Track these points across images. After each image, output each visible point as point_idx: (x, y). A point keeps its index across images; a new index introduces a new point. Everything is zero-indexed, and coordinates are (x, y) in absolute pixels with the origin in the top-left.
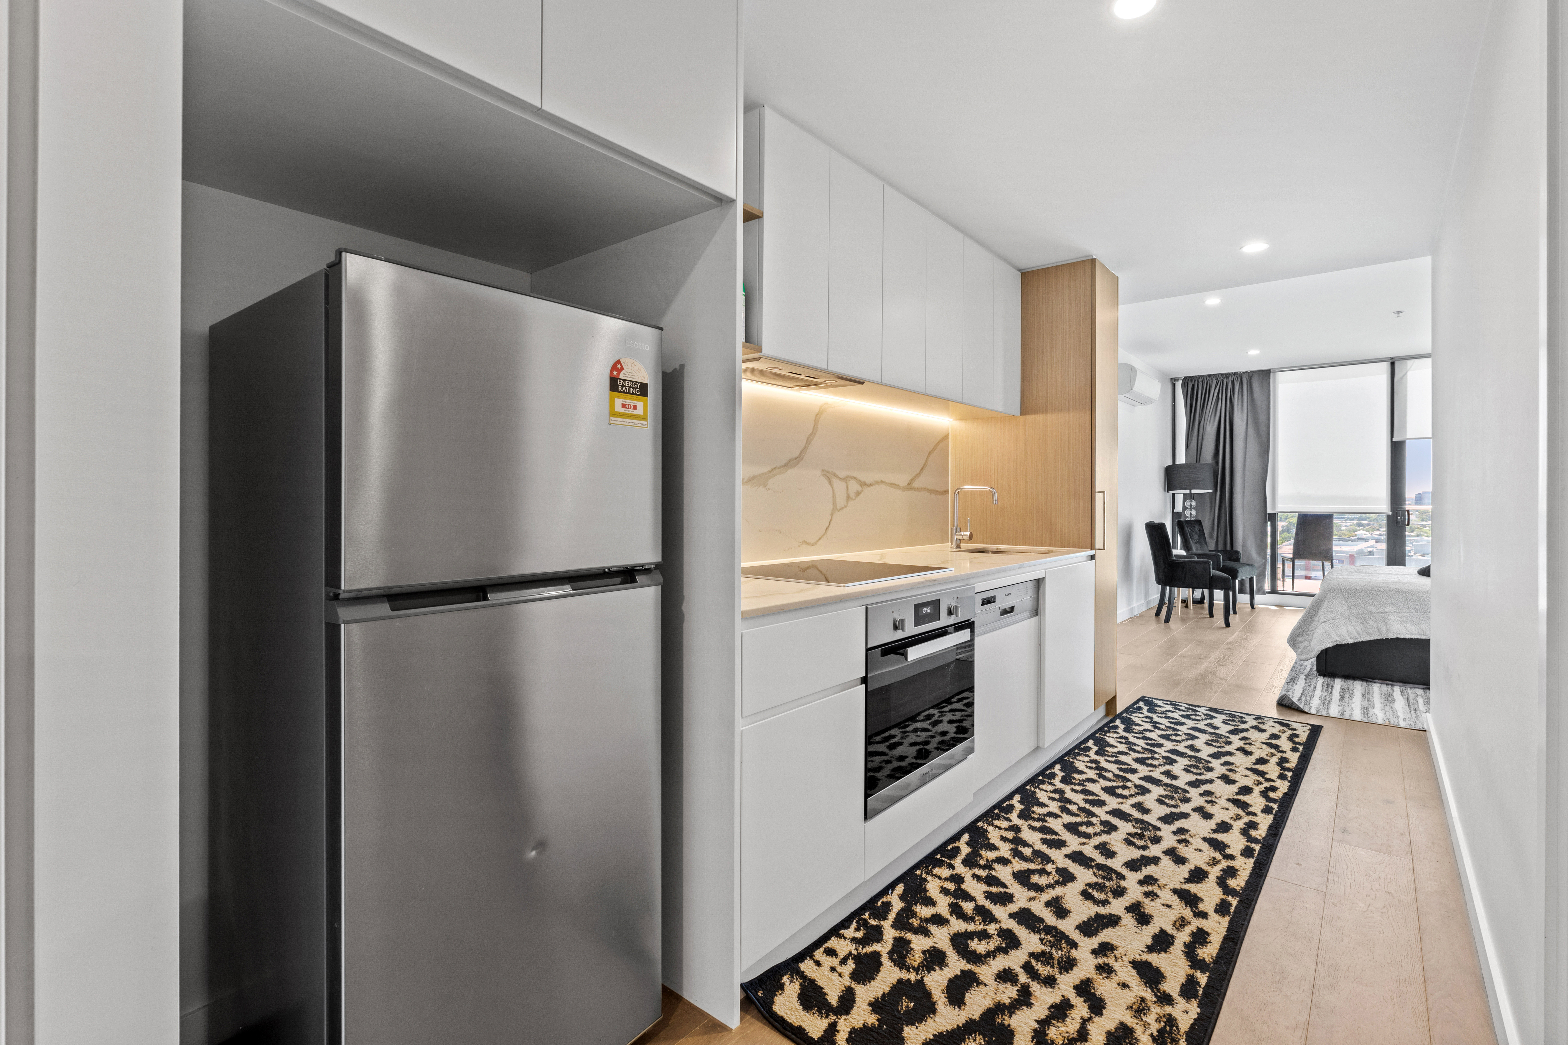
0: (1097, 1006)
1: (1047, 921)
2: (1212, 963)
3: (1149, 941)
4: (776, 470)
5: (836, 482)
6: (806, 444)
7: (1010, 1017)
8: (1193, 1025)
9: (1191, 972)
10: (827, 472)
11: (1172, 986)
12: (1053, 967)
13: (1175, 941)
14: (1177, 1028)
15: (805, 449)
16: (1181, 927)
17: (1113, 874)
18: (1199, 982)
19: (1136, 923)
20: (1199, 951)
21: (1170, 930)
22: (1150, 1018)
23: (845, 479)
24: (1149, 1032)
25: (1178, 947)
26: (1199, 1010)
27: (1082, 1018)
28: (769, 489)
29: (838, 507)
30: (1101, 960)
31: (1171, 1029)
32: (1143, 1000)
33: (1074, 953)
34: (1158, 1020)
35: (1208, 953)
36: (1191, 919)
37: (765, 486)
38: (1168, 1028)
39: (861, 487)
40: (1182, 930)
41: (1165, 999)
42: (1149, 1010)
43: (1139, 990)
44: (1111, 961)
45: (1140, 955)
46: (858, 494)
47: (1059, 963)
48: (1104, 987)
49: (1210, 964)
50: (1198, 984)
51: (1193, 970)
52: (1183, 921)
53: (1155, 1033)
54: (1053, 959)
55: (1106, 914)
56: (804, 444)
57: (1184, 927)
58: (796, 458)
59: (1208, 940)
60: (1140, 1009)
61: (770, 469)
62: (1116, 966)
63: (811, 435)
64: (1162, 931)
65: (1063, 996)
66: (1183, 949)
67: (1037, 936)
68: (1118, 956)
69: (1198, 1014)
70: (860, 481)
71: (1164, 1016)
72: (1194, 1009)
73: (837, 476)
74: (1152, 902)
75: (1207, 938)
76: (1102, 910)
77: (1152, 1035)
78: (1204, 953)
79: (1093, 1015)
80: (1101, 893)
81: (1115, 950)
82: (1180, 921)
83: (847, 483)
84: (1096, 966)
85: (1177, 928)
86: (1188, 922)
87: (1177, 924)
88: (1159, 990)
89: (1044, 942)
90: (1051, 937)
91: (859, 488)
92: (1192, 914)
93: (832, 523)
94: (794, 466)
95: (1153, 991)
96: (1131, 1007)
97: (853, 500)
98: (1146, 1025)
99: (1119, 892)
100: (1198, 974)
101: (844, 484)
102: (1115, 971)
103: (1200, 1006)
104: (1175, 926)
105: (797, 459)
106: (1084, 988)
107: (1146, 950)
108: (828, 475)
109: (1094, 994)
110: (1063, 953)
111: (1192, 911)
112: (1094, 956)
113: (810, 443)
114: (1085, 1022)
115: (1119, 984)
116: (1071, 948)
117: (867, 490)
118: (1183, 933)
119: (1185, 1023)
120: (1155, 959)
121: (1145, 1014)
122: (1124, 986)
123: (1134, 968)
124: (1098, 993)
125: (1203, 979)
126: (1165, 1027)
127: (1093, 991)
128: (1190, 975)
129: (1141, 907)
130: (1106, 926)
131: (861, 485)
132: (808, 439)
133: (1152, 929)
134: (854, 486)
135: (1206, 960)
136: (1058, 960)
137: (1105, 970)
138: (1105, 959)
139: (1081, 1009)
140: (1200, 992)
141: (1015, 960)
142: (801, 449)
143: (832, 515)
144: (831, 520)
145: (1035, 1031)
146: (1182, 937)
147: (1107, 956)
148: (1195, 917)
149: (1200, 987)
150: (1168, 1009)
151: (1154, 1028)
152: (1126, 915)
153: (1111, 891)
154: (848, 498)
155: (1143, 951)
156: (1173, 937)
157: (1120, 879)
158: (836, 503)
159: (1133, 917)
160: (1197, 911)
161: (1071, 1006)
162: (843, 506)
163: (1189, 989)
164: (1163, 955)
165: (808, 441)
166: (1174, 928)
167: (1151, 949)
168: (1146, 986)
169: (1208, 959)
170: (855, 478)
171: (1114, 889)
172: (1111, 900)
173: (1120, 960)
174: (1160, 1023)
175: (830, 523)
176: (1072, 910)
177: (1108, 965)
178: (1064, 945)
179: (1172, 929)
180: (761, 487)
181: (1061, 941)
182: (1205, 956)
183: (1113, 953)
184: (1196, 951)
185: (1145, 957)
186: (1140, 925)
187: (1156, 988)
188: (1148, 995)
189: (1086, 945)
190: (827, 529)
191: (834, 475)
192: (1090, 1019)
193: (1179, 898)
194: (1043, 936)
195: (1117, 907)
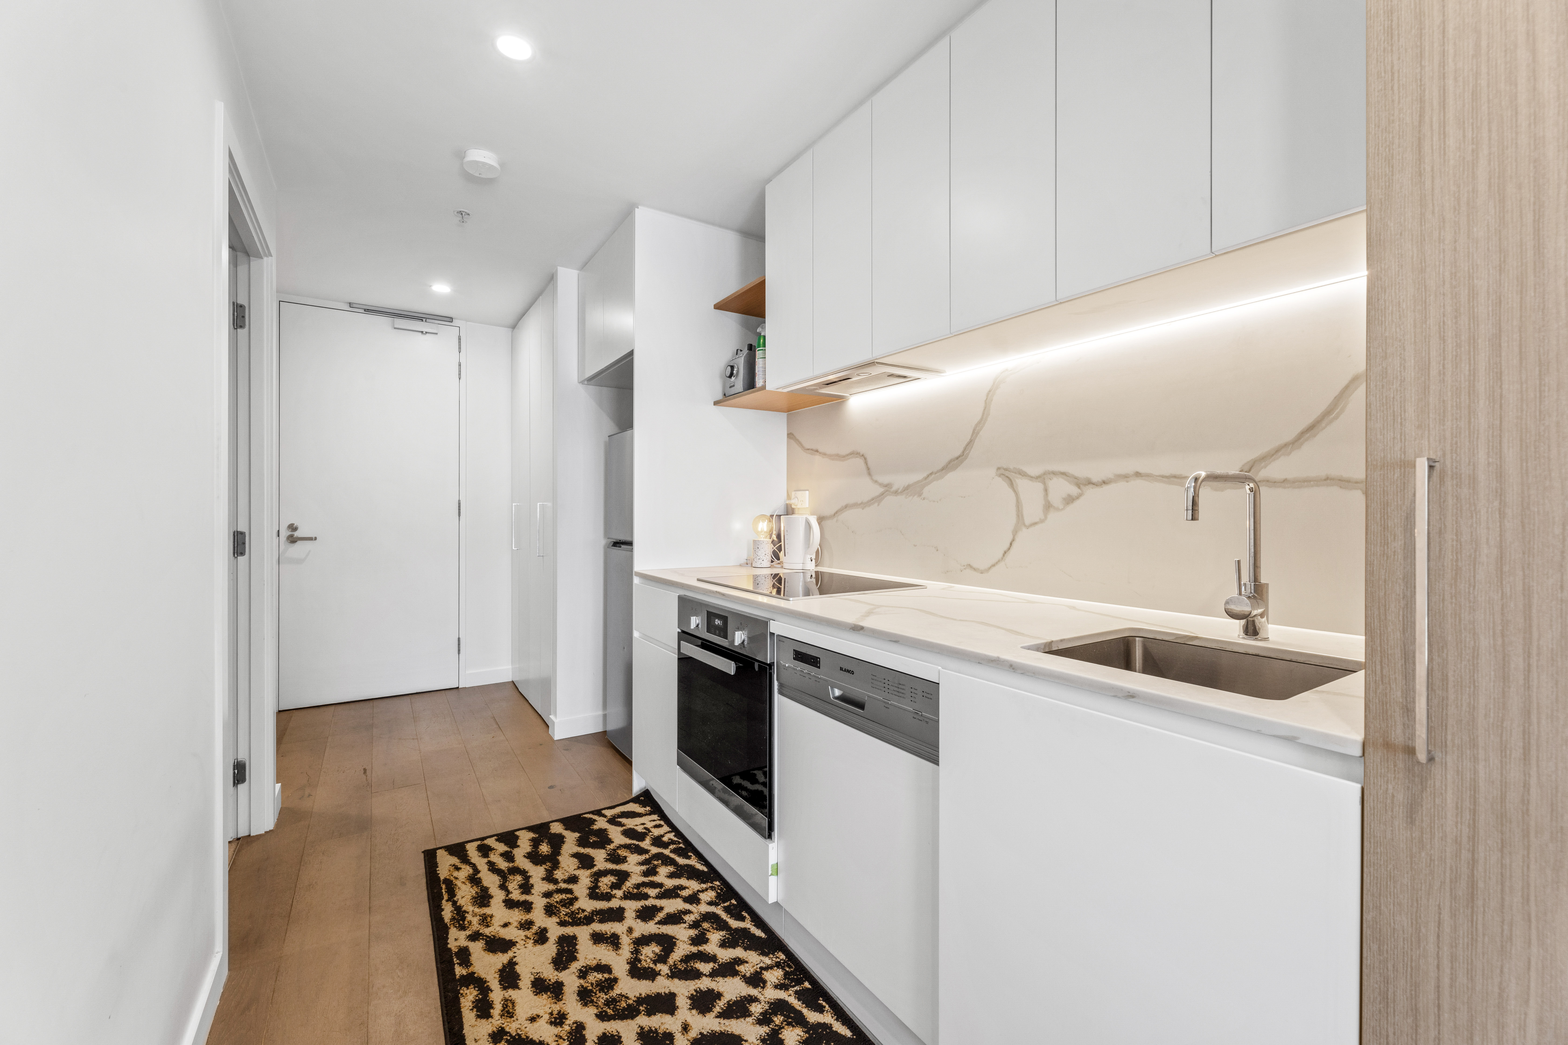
0: (510, 904)
1: (597, 924)
2: (459, 990)
3: (518, 968)
4: (933, 476)
5: (1022, 484)
6: (972, 435)
7: (545, 869)
8: (448, 934)
9: (471, 969)
10: (1006, 470)
11: (477, 949)
12: (557, 902)
13: (499, 986)
14: (456, 927)
15: (970, 443)
16: (506, 1005)
17: (612, 1013)
18: (460, 966)
19: (542, 977)
20: (475, 993)
21: (512, 993)
22: (475, 921)
23: (1041, 478)
24: (471, 913)
25: (494, 983)
26: (449, 946)
27: (512, 893)
28: (924, 499)
29: (1027, 522)
30: (535, 929)
31: (459, 924)
32: (488, 926)
33: (555, 919)
34: (470, 923)
35: (468, 997)
36: (503, 1022)
37: (920, 495)
38: (461, 922)
39: (1079, 488)
40: (502, 1003)
41: (475, 937)
42: (480, 924)
43: (494, 929)
44: (529, 933)
45: (515, 953)
46: (1070, 500)
47: (556, 907)
48: (516, 916)
49: (461, 988)
50: (460, 964)
51: (470, 972)
52: (508, 1012)
53: (466, 915)
54: (562, 906)
55: (570, 965)
56: (969, 437)
57: (503, 1006)
58: (957, 458)
59: (475, 1010)
60: (485, 920)
61: (925, 475)
62: (522, 933)
63: (979, 423)
64: (516, 987)
65: (533, 894)
66: (488, 984)
67: (589, 910)
68: (528, 940)
69: (448, 944)
70: (1076, 478)
71: (468, 927)
72: (453, 945)
73: (1023, 474)
74: (550, 1011)
75: (477, 1011)
76: (575, 966)
77: (468, 913)
78: (471, 994)
79: (507, 898)
80: (596, 981)
81: (534, 942)
82: (511, 1011)
83: (1044, 483)
84: (534, 922)
85: (508, 1000)
86: (504, 1015)
87: (510, 1005)
88: (483, 939)
89: (580, 911)
90: (581, 917)
91: (1074, 490)
92: (507, 1029)
93: (1015, 545)
94: (954, 468)
95: (486, 936)
96: (491, 917)
97: (1058, 509)
98: (475, 915)
99: (585, 996)
100: (464, 972)
101: (1039, 486)
102: (520, 929)
103: (450, 949)
104: (511, 1001)
105: (960, 459)
106: (527, 907)
107: (514, 960)
108: (1008, 475)
109: (518, 908)
110: (561, 914)
111: (509, 1032)
112: (542, 927)
113: (978, 433)
114: (508, 892)
115: (510, 923)
116: (561, 921)
117: (1091, 493)
118: (500, 1000)
119: (453, 932)
120: (502, 959)
121: (480, 920)
122: (506, 925)
123: (510, 941)
124: (516, 910)
125: (459, 971)
126: (464, 922)
127: (520, 908)
128: (470, 966)
129: (553, 996)
130: (559, 954)
131: (1078, 486)
132: (974, 430)
133: (525, 982)
134: (1060, 488)
135: (465, 989)
136: (559, 908)
137: (526, 925)
138: (533, 931)
139: (516, 895)
140: (455, 959)
141: (581, 889)
142: (964, 445)
143: (1015, 533)
144: (1013, 540)
145: (527, 872)
146: (497, 995)
147: (535, 934)
148: (501, 1027)
149: (458, 963)
150: (468, 933)
151: (469, 917)
152: (556, 978)
153: (591, 991)
154: (1048, 506)
155: (515, 957)
156: (505, 988)
157: (601, 1013)
158: (1022, 515)
159: (550, 980)
160: (505, 1037)
161: (522, 893)
162: (1037, 520)
163: (464, 955)
164: (500, 966)
165: (975, 433)
166: (510, 999)
167: (512, 964)
168: (493, 936)
169: (464, 990)
170: (1063, 474)
171: (593, 996)
172: (582, 981)
173: (524, 938)
174: (468, 922)
175: (1011, 544)
176: (595, 946)
177: (529, 929)
178: (567, 918)
179: (510, 996)
180: (916, 496)
181: (571, 919)
182: (468, 992)
183: (533, 939)
184: (478, 991)
185: (510, 954)
186: (537, 977)
187: (486, 939)
188: (487, 931)
189: (555, 931)
190: (1005, 552)
191: (1020, 474)
192: (507, 896)
193: (532, 1039)
194: (586, 913)
195: (570, 979)
